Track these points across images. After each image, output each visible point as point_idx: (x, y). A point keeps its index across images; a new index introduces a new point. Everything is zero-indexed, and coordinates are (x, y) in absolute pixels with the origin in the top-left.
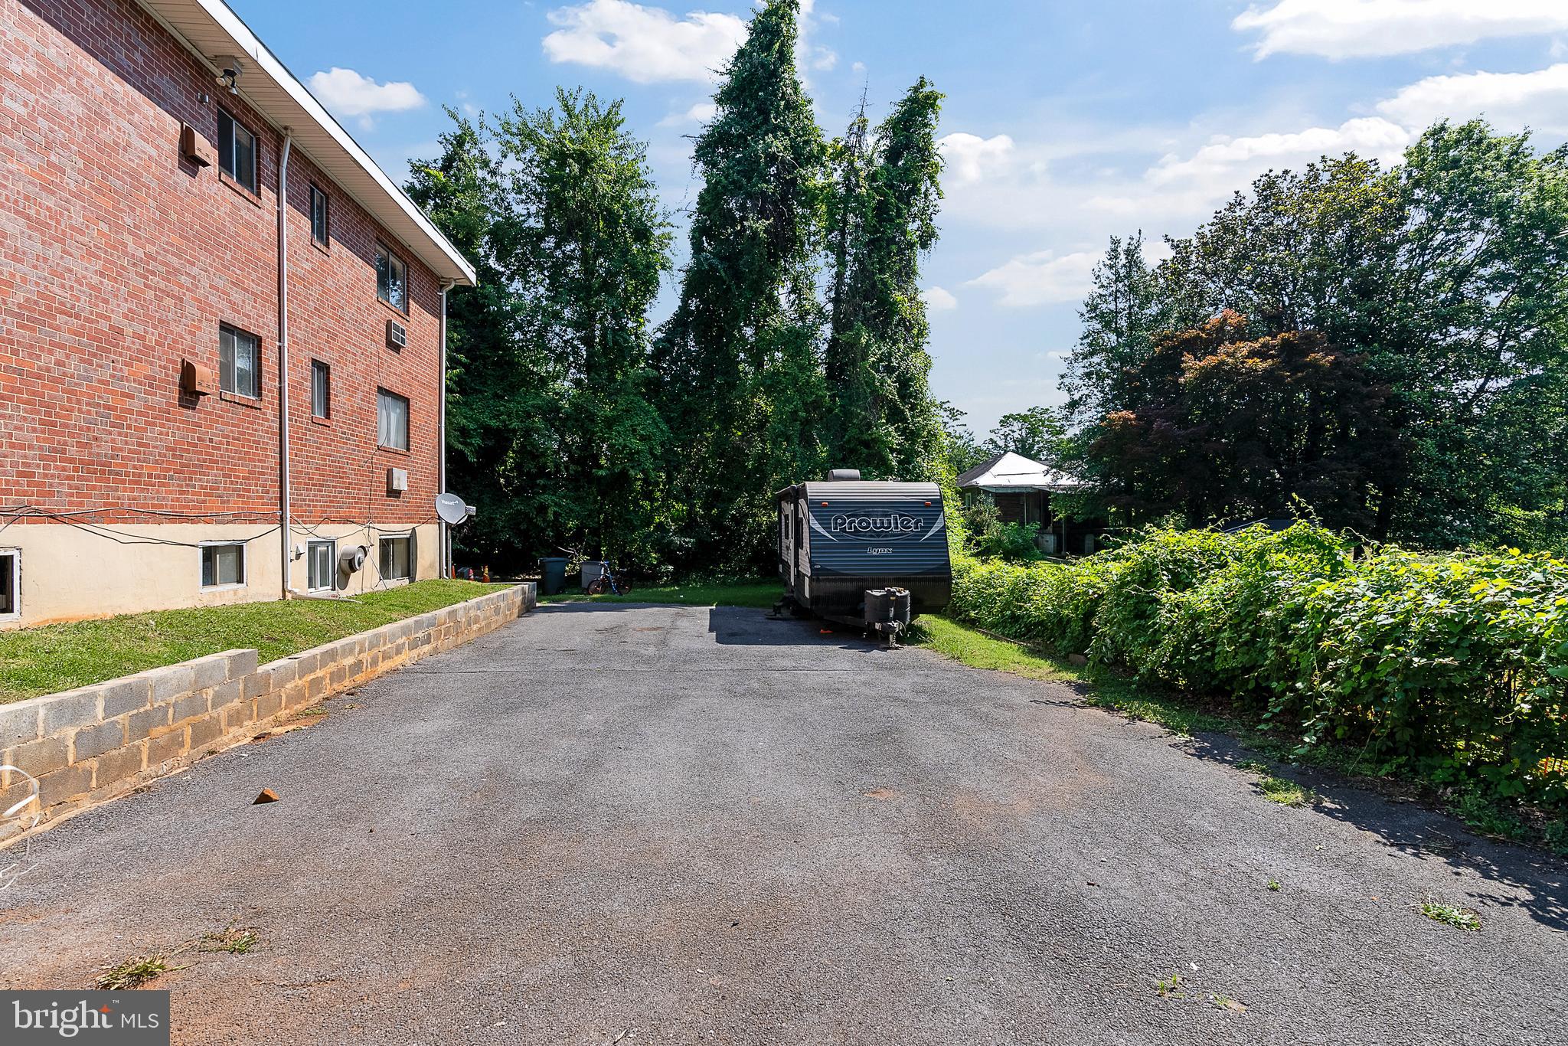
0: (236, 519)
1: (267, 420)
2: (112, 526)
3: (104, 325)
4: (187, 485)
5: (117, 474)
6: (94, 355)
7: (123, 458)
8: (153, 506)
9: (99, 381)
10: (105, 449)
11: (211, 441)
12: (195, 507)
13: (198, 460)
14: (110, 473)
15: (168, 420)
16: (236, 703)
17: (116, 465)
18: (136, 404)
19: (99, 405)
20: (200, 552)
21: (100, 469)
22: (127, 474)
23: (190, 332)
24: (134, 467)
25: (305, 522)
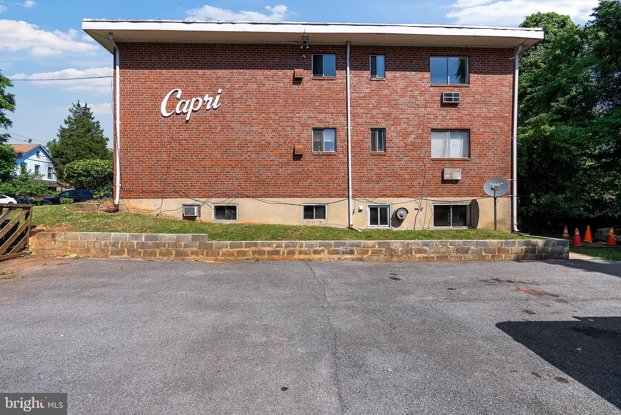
0: (321, 196)
1: (340, 158)
2: (266, 199)
3: (263, 142)
4: (297, 185)
5: (268, 184)
6: (260, 151)
7: (270, 179)
8: (282, 193)
9: (262, 158)
10: (264, 177)
11: (308, 170)
12: (300, 192)
13: (302, 177)
14: (266, 183)
15: (288, 165)
16: (195, 249)
17: (268, 181)
18: (276, 163)
19: (262, 165)
20: (303, 207)
21: (261, 182)
22: (272, 183)
23: (298, 136)
24: (275, 181)
25: (366, 197)
